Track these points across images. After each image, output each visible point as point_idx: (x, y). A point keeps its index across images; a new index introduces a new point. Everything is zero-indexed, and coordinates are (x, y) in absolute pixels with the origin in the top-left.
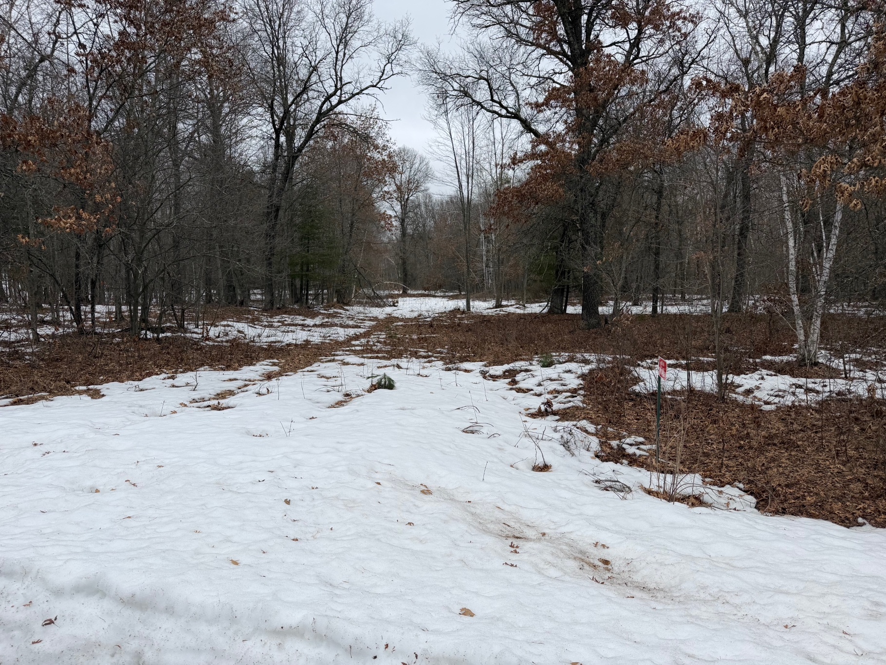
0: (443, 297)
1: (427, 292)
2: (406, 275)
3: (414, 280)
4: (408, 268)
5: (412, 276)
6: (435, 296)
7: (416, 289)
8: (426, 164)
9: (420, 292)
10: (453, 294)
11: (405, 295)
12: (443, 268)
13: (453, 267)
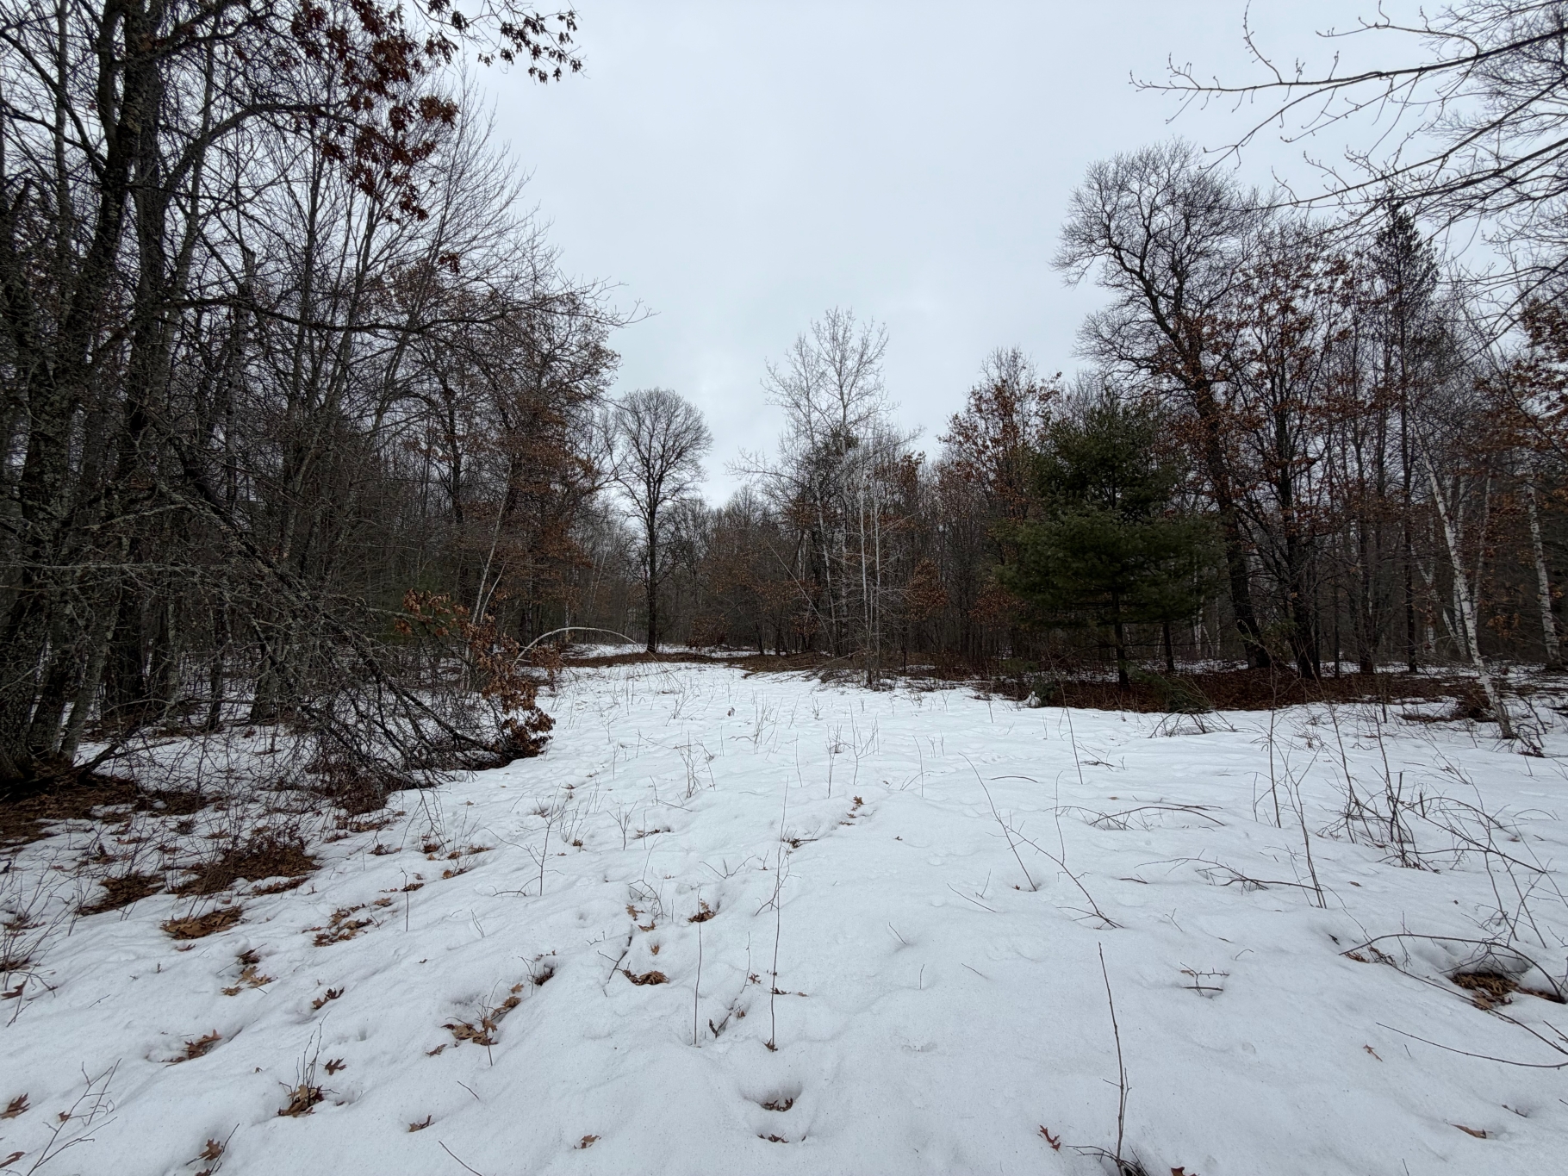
0: (731, 662)
1: (694, 650)
2: (653, 618)
3: (671, 627)
4: (660, 604)
5: (666, 619)
6: (712, 661)
7: (673, 644)
8: (697, 420)
9: (679, 650)
10: (747, 653)
11: (651, 656)
12: (729, 603)
13: (746, 602)
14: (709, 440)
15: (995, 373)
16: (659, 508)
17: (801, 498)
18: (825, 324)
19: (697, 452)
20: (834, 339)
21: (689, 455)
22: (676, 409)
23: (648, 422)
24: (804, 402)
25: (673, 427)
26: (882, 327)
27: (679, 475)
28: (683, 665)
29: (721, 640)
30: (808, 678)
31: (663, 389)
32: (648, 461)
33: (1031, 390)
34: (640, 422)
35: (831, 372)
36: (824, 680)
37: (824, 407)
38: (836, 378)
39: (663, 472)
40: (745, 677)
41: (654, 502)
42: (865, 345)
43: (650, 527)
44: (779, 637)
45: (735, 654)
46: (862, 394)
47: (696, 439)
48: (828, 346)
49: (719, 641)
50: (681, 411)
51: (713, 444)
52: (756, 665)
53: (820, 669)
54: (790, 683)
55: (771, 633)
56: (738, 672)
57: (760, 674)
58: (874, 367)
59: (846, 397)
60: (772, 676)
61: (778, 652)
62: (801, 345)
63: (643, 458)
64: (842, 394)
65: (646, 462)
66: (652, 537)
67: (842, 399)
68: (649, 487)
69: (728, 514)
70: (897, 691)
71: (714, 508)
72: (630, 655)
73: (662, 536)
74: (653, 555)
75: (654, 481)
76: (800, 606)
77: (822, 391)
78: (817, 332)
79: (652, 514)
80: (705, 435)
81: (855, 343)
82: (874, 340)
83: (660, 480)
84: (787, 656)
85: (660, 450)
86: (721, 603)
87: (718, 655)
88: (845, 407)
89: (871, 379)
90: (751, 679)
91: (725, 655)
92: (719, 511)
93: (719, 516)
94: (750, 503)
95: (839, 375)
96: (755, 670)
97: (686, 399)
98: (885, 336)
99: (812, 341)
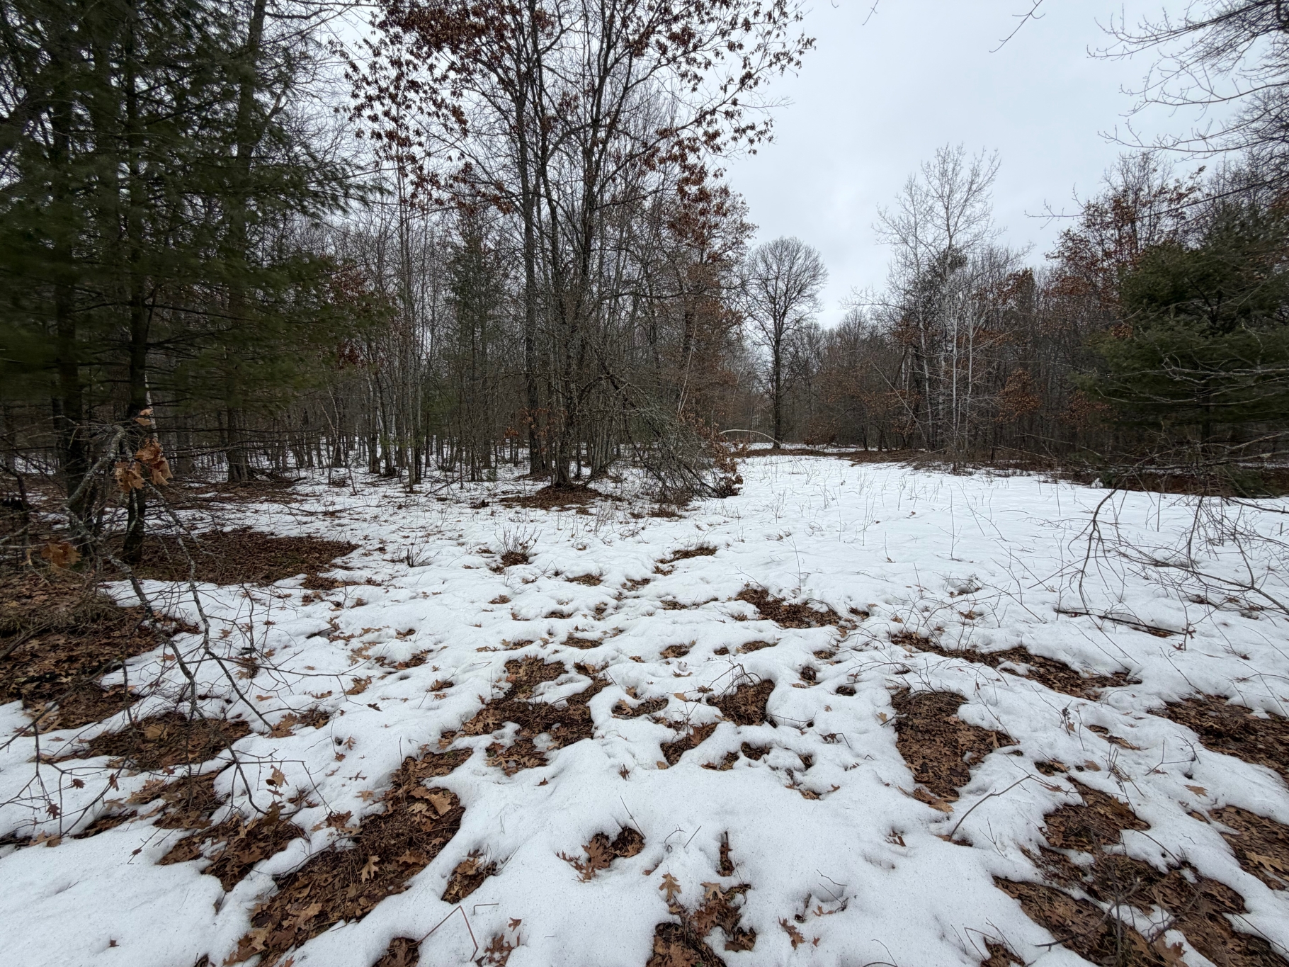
0: (840, 456)
1: (810, 447)
2: (779, 422)
3: (791, 429)
4: (783, 411)
5: (788, 423)
6: (825, 455)
7: (793, 442)
8: (815, 260)
9: (799, 447)
10: (854, 450)
11: (776, 451)
12: (839, 410)
13: (854, 409)
14: (825, 275)
15: (1119, 182)
16: (783, 336)
17: (906, 320)
18: (935, 161)
19: (815, 287)
20: (944, 173)
21: (807, 292)
22: (798, 252)
23: (775, 267)
24: (911, 239)
25: (794, 269)
26: (993, 154)
27: (801, 308)
28: (803, 457)
29: (832, 439)
30: (903, 467)
31: (787, 237)
32: (774, 299)
33: (1162, 191)
34: (769, 267)
35: (939, 208)
36: (916, 468)
37: (930, 240)
38: (943, 213)
39: (786, 307)
40: (853, 465)
41: (779, 330)
42: (975, 173)
43: (776, 352)
44: (882, 437)
45: (843, 450)
46: (970, 222)
47: (814, 276)
48: (936, 183)
49: (830, 440)
50: (802, 254)
51: (828, 278)
52: (860, 458)
53: (914, 461)
54: (888, 470)
55: (875, 434)
56: (846, 463)
57: (865, 464)
58: (984, 193)
59: (952, 229)
60: (873, 465)
61: (880, 449)
62: (910, 187)
63: (770, 296)
64: (948, 225)
65: (773, 300)
66: (777, 361)
67: (948, 230)
68: (775, 320)
69: (839, 335)
70: (975, 476)
71: (827, 329)
72: (760, 450)
73: (786, 359)
74: (778, 374)
75: (779, 316)
76: (900, 411)
77: (929, 225)
78: (927, 170)
79: (778, 342)
80: (821, 271)
81: (965, 174)
82: (984, 169)
83: (784, 314)
84: (888, 452)
85: (784, 288)
86: (832, 410)
87: (829, 450)
88: (951, 237)
89: (979, 206)
90: (857, 467)
91: (835, 450)
92: (831, 331)
93: (831, 336)
94: (860, 325)
95: (947, 208)
96: (860, 462)
97: (805, 244)
98: (996, 163)
99: (921, 181)
